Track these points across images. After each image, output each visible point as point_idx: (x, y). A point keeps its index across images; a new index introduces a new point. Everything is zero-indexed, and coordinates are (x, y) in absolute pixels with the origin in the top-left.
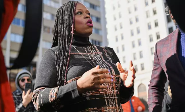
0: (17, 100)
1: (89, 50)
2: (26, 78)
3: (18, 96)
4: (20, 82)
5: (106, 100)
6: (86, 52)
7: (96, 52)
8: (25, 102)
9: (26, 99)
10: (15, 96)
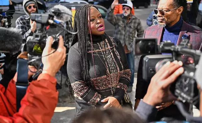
0: (27, 24)
1: (102, 46)
2: (32, 5)
3: (27, 21)
4: (27, 8)
5: (112, 91)
6: (100, 48)
7: (108, 47)
8: (33, 29)
9: (34, 26)
10: (25, 21)
